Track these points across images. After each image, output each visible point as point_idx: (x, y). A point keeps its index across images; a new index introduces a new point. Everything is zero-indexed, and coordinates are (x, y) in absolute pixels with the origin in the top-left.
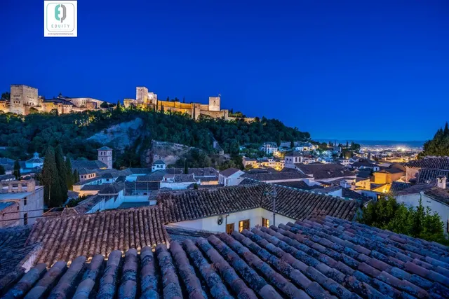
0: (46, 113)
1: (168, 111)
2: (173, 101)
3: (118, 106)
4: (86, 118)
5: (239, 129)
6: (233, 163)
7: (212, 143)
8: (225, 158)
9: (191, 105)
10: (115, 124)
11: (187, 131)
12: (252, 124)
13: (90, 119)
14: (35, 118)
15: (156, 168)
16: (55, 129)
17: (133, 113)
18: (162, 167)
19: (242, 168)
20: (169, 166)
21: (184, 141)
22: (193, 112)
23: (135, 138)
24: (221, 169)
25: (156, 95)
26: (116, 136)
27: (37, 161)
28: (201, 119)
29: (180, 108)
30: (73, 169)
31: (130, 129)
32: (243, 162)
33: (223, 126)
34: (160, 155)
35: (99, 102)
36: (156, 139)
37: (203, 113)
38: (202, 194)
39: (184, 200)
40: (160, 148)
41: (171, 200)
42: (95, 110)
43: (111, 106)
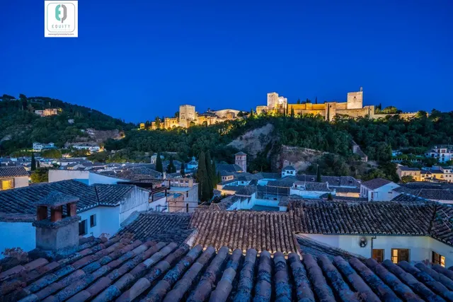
0: (200, 125)
1: (299, 114)
2: (304, 103)
3: (252, 114)
4: (227, 128)
5: (391, 128)
6: (382, 173)
7: (351, 147)
8: (369, 166)
9: (325, 106)
10: (249, 131)
11: (320, 135)
12: (413, 121)
13: (230, 128)
14: (194, 130)
15: (286, 174)
16: (205, 138)
17: (265, 119)
18: (292, 173)
19: (396, 180)
20: (299, 173)
21: (316, 145)
22: (327, 113)
23: (267, 144)
24: (364, 180)
25: (286, 99)
26: (250, 141)
27: (195, 164)
28: (337, 120)
29: (311, 110)
30: (217, 171)
31: (261, 134)
32: (398, 171)
33: (366, 126)
34: (291, 161)
35: (236, 112)
36: (286, 144)
37: (339, 112)
38: (339, 207)
39: (317, 211)
40: (290, 153)
41: (302, 209)
42: (233, 119)
43: (246, 114)
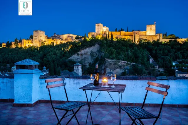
0: (48, 45)
1: (116, 38)
2: (119, 31)
3: (85, 38)
4: (68, 47)
5: (172, 48)
7: (148, 60)
8: (159, 71)
9: (133, 33)
10: (83, 49)
11: (129, 52)
12: (185, 44)
13: (70, 47)
14: (44, 48)
16: (53, 53)
17: (94, 41)
21: (128, 59)
22: (134, 38)
23: (95, 58)
25: (108, 28)
26: (84, 56)
27: (45, 71)
28: (140, 42)
29: (125, 36)
31: (92, 51)
33: (158, 47)
34: (111, 69)
35: (75, 36)
36: (108, 58)
37: (141, 37)
40: (110, 64)
42: (72, 41)
43: (81, 38)
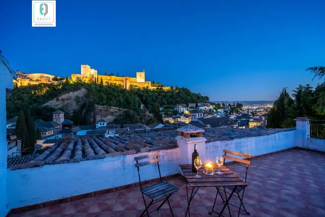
1: (106, 82)
2: (110, 75)
3: (67, 79)
4: (41, 90)
5: (159, 95)
6: (155, 120)
7: (140, 106)
8: (149, 116)
9: (124, 78)
10: (65, 93)
11: (121, 98)
12: (168, 91)
13: (45, 90)
15: (99, 125)
17: (78, 85)
18: (103, 124)
19: (162, 123)
20: (108, 124)
21: (119, 105)
22: (125, 84)
23: (81, 104)
24: (147, 125)
25: (96, 71)
26: (66, 102)
28: (131, 88)
29: (115, 80)
31: (77, 96)
32: (163, 118)
33: (147, 93)
34: (102, 116)
35: (52, 77)
36: (98, 104)
37: (132, 84)
40: (101, 110)
42: (48, 83)
43: (61, 79)
